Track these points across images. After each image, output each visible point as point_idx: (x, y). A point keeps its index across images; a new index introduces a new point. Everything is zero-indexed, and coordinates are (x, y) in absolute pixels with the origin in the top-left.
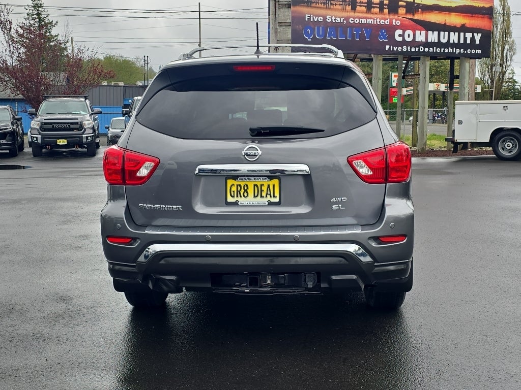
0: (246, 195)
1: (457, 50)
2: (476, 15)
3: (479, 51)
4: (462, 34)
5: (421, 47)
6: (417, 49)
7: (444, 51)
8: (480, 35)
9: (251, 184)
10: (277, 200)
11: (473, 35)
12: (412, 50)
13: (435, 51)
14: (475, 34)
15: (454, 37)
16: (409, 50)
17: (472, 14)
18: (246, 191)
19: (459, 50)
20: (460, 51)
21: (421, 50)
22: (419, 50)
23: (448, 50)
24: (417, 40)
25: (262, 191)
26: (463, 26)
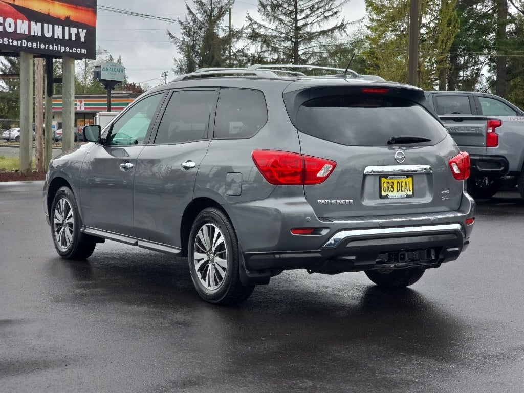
0: (392, 190)
1: (62, 47)
2: (80, 7)
3: (84, 51)
4: (67, 28)
5: (24, 41)
6: (19, 42)
7: (48, 47)
8: (85, 31)
9: (395, 182)
10: (411, 193)
11: (78, 31)
12: (14, 44)
13: (39, 47)
14: (79, 29)
15: (59, 32)
16: (11, 44)
17: (77, 5)
18: (392, 187)
19: (64, 47)
20: (65, 49)
21: (23, 45)
22: (21, 44)
23: (53, 47)
24: (19, 32)
25: (402, 186)
26: (68, 18)
